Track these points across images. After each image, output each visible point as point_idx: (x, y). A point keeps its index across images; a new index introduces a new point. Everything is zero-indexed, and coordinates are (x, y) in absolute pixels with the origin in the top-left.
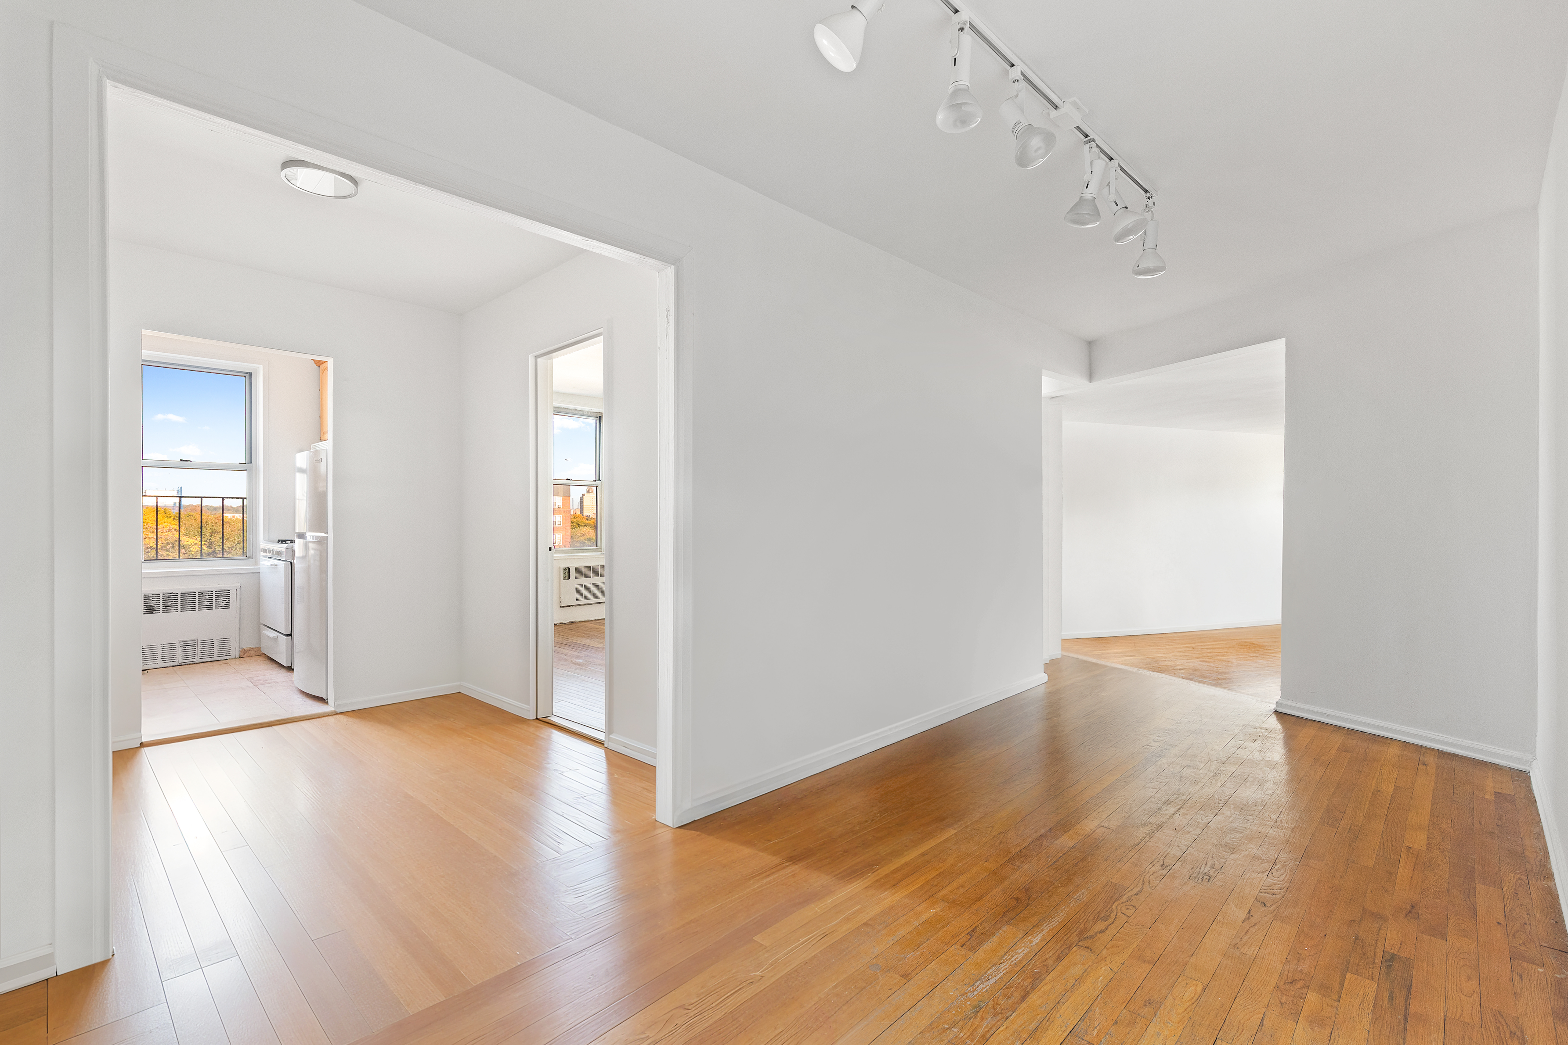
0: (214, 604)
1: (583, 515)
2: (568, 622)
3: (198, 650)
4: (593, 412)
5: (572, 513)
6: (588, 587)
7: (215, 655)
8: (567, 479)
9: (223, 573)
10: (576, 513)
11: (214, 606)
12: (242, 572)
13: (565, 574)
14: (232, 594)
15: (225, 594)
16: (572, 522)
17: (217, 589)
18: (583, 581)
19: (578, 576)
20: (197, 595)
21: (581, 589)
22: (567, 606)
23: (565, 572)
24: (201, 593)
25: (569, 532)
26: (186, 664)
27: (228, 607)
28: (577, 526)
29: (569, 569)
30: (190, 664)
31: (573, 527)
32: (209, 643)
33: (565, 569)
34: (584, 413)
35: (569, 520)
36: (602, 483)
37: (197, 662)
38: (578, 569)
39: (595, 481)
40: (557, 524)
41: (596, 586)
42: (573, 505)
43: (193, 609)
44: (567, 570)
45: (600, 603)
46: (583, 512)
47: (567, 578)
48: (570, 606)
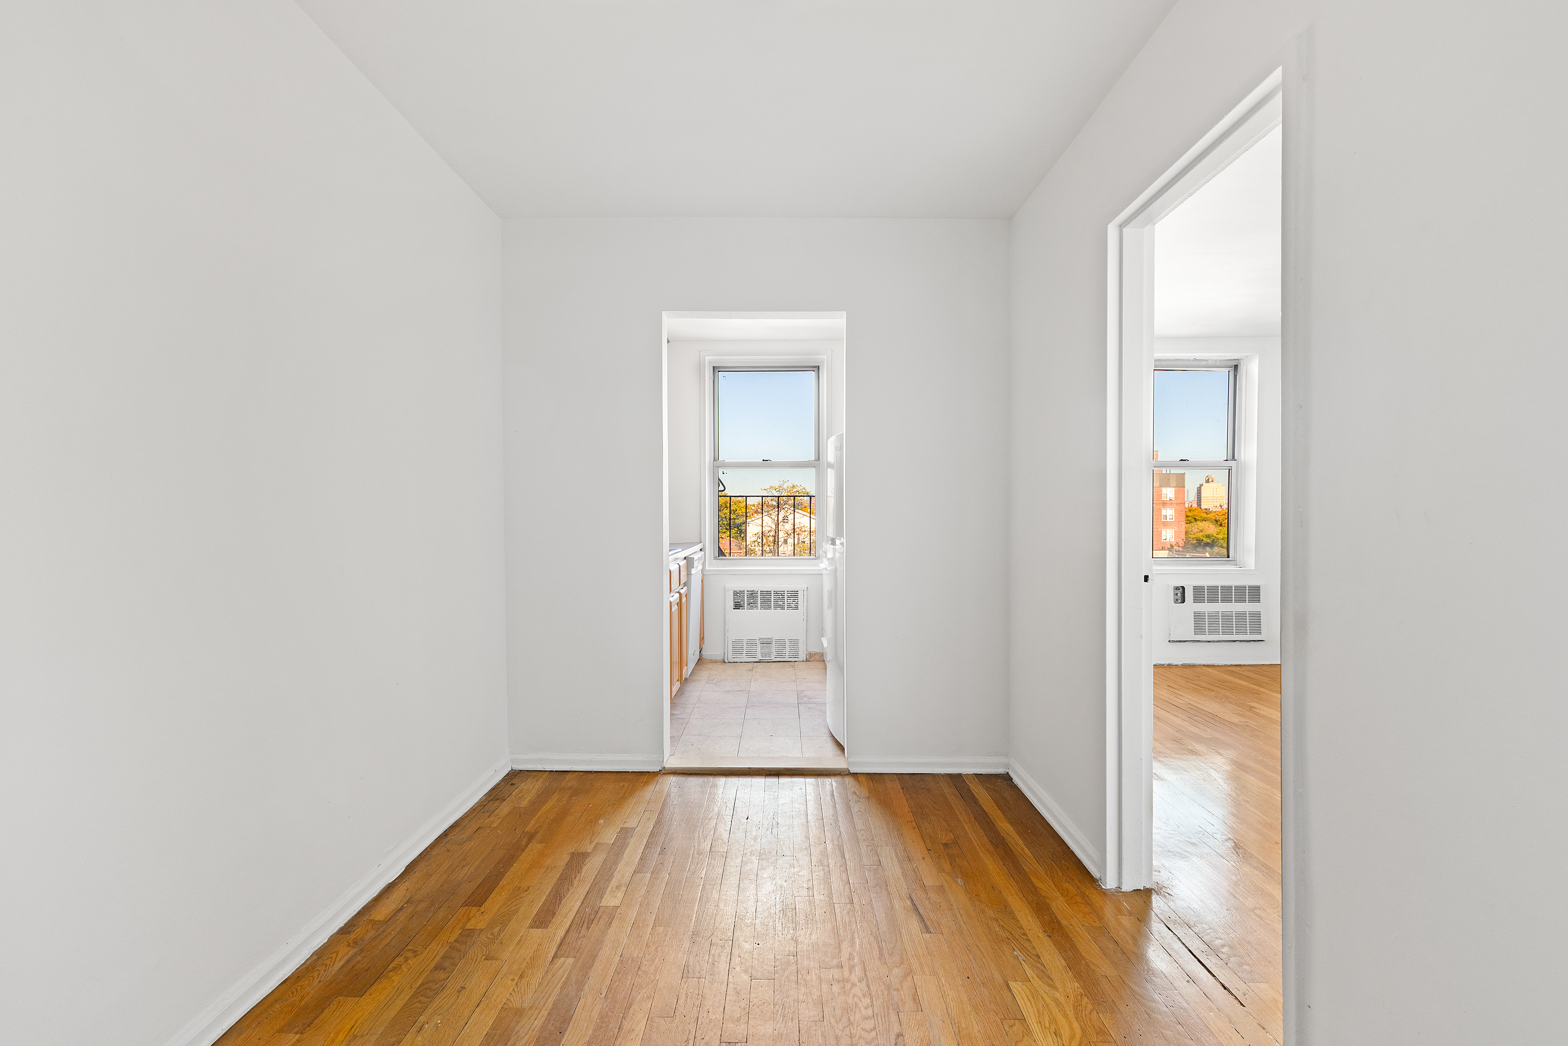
0: (786, 604)
1: (1200, 508)
2: (1182, 663)
3: (774, 648)
4: (1225, 360)
5: (1187, 506)
6: (1214, 616)
7: (787, 657)
8: (1181, 460)
9: (793, 573)
10: (1191, 506)
11: (786, 606)
12: (808, 573)
13: (1177, 594)
14: (800, 594)
15: (794, 594)
16: (1187, 516)
17: (788, 590)
18: (1206, 607)
19: (1197, 599)
20: (772, 594)
21: (1204, 620)
22: (1180, 641)
23: (1177, 591)
24: (776, 593)
25: (1183, 526)
26: (764, 661)
27: (796, 608)
28: (1193, 520)
29: (1183, 588)
30: (767, 662)
31: (1189, 522)
32: (781, 643)
34: (1210, 363)
35: (1184, 513)
36: (1237, 464)
37: (773, 661)
38: (1198, 591)
39: (1227, 460)
40: (1168, 518)
41: (1241, 615)
42: (1188, 497)
43: (769, 608)
44: (1181, 590)
45: (1235, 641)
46: (1201, 505)
47: (1179, 601)
48: (1184, 641)
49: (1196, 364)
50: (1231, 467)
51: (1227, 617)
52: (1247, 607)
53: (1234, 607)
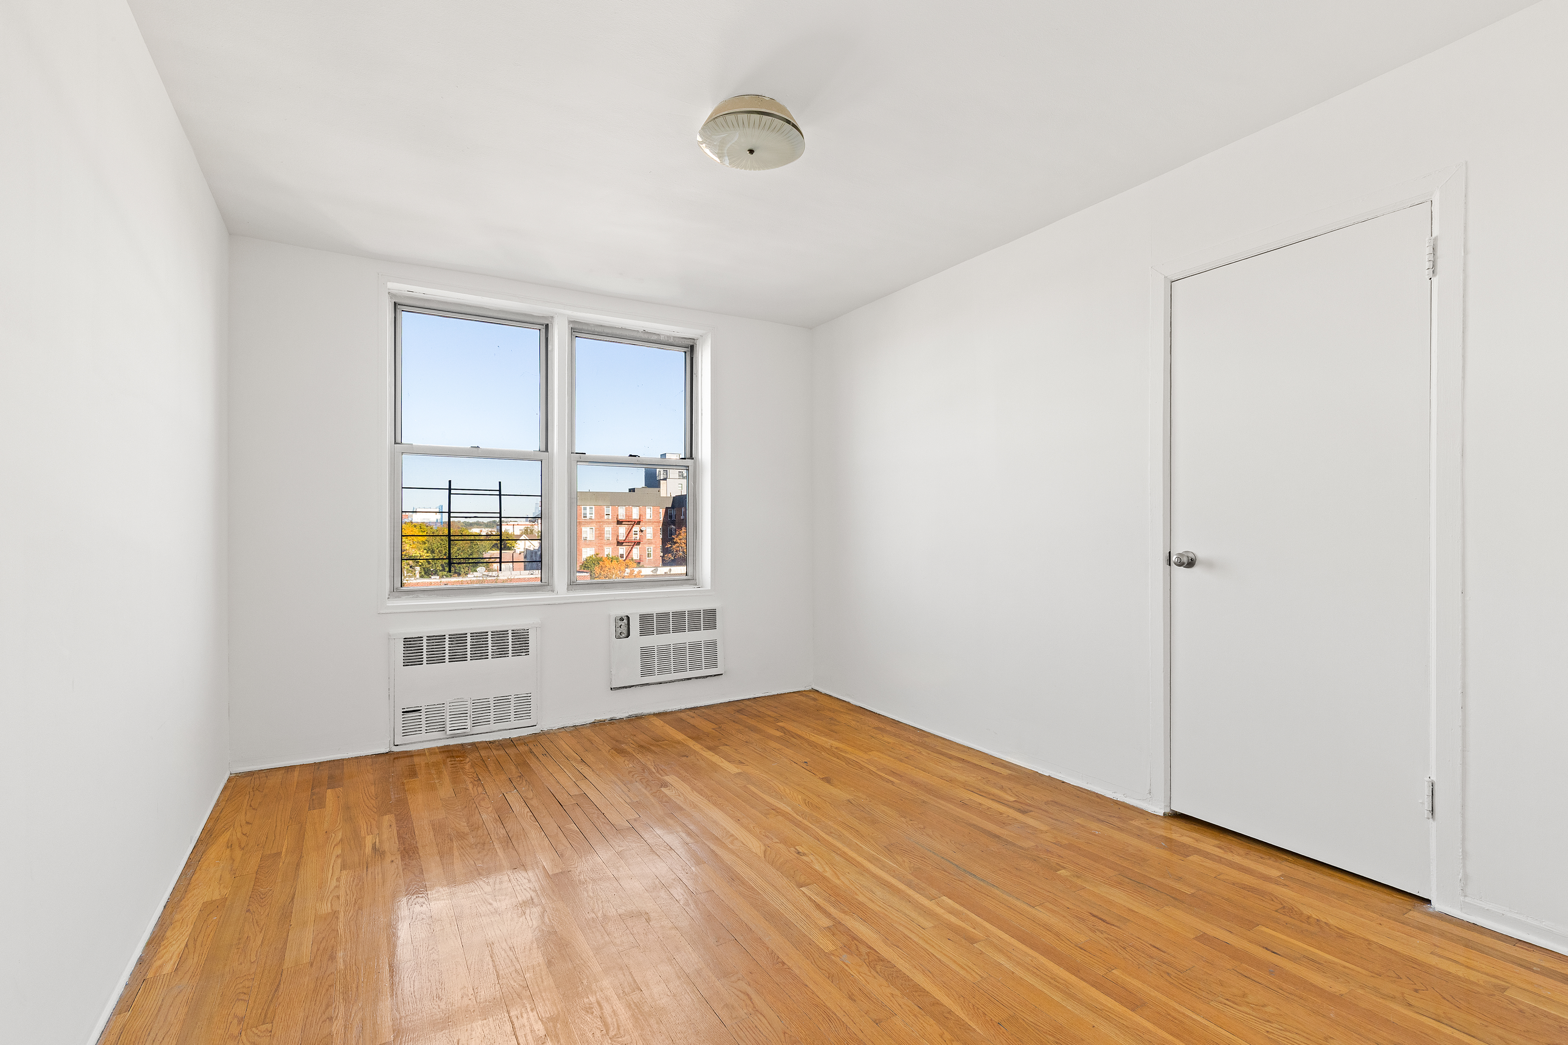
2: (626, 715)
4: (680, 338)
6: (664, 651)
13: (620, 627)
18: (656, 640)
19: (645, 630)
21: (652, 656)
22: (623, 687)
23: (620, 623)
29: (628, 618)
33: (622, 619)
34: (662, 338)
36: (695, 464)
38: (645, 619)
39: (685, 459)
41: (695, 647)
44: (625, 621)
47: (623, 635)
48: (630, 687)
49: (646, 337)
50: (688, 466)
51: (679, 649)
52: (702, 636)
53: (688, 637)
